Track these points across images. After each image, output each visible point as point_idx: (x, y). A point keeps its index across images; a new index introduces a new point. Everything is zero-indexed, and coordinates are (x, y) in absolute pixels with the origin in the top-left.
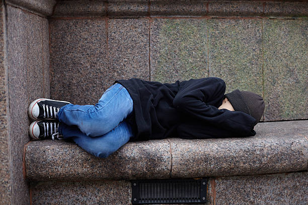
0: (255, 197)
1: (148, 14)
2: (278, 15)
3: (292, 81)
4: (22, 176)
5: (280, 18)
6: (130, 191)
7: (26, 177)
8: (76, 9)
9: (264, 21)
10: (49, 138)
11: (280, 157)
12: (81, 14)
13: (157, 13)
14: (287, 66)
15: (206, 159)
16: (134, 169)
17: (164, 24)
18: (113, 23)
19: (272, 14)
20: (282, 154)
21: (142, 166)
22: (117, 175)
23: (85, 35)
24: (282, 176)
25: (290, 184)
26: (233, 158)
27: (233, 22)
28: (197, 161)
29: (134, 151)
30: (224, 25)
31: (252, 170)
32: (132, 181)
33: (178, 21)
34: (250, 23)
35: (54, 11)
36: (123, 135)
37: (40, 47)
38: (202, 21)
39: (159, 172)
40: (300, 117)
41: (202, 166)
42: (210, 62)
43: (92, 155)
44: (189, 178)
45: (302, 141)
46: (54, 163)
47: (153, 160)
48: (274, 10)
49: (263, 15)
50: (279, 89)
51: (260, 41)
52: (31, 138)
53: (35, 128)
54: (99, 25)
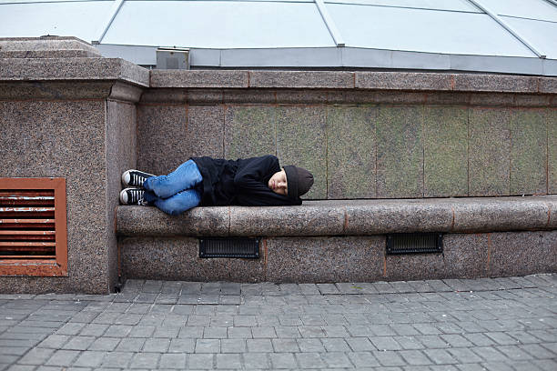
0: (301, 256)
1: (223, 102)
2: (342, 103)
3: (355, 163)
4: (114, 230)
5: (343, 105)
6: (198, 247)
7: (116, 231)
8: (160, 97)
9: (328, 109)
10: (135, 203)
11: (318, 222)
12: (164, 101)
13: (231, 101)
14: (350, 149)
15: (258, 221)
16: (200, 226)
17: (237, 110)
18: (192, 109)
19: (335, 102)
20: (320, 219)
21: (206, 224)
22: (188, 231)
23: (167, 119)
24: (325, 239)
25: (332, 246)
26: (279, 220)
27: (299, 109)
28: (250, 222)
29: (200, 212)
30: (290, 112)
31: (295, 231)
32: (199, 238)
33: (249, 108)
34: (315, 110)
35: (141, 98)
36: (191, 198)
37: (129, 130)
38: (271, 108)
39: (220, 230)
40: (363, 196)
41: (254, 226)
42: (278, 144)
43: (167, 213)
44: (243, 237)
45: (338, 210)
46: (138, 220)
47: (215, 220)
48: (337, 99)
49: (327, 103)
50: (343, 170)
51: (325, 126)
52: (121, 203)
53: (124, 194)
54: (181, 110)
